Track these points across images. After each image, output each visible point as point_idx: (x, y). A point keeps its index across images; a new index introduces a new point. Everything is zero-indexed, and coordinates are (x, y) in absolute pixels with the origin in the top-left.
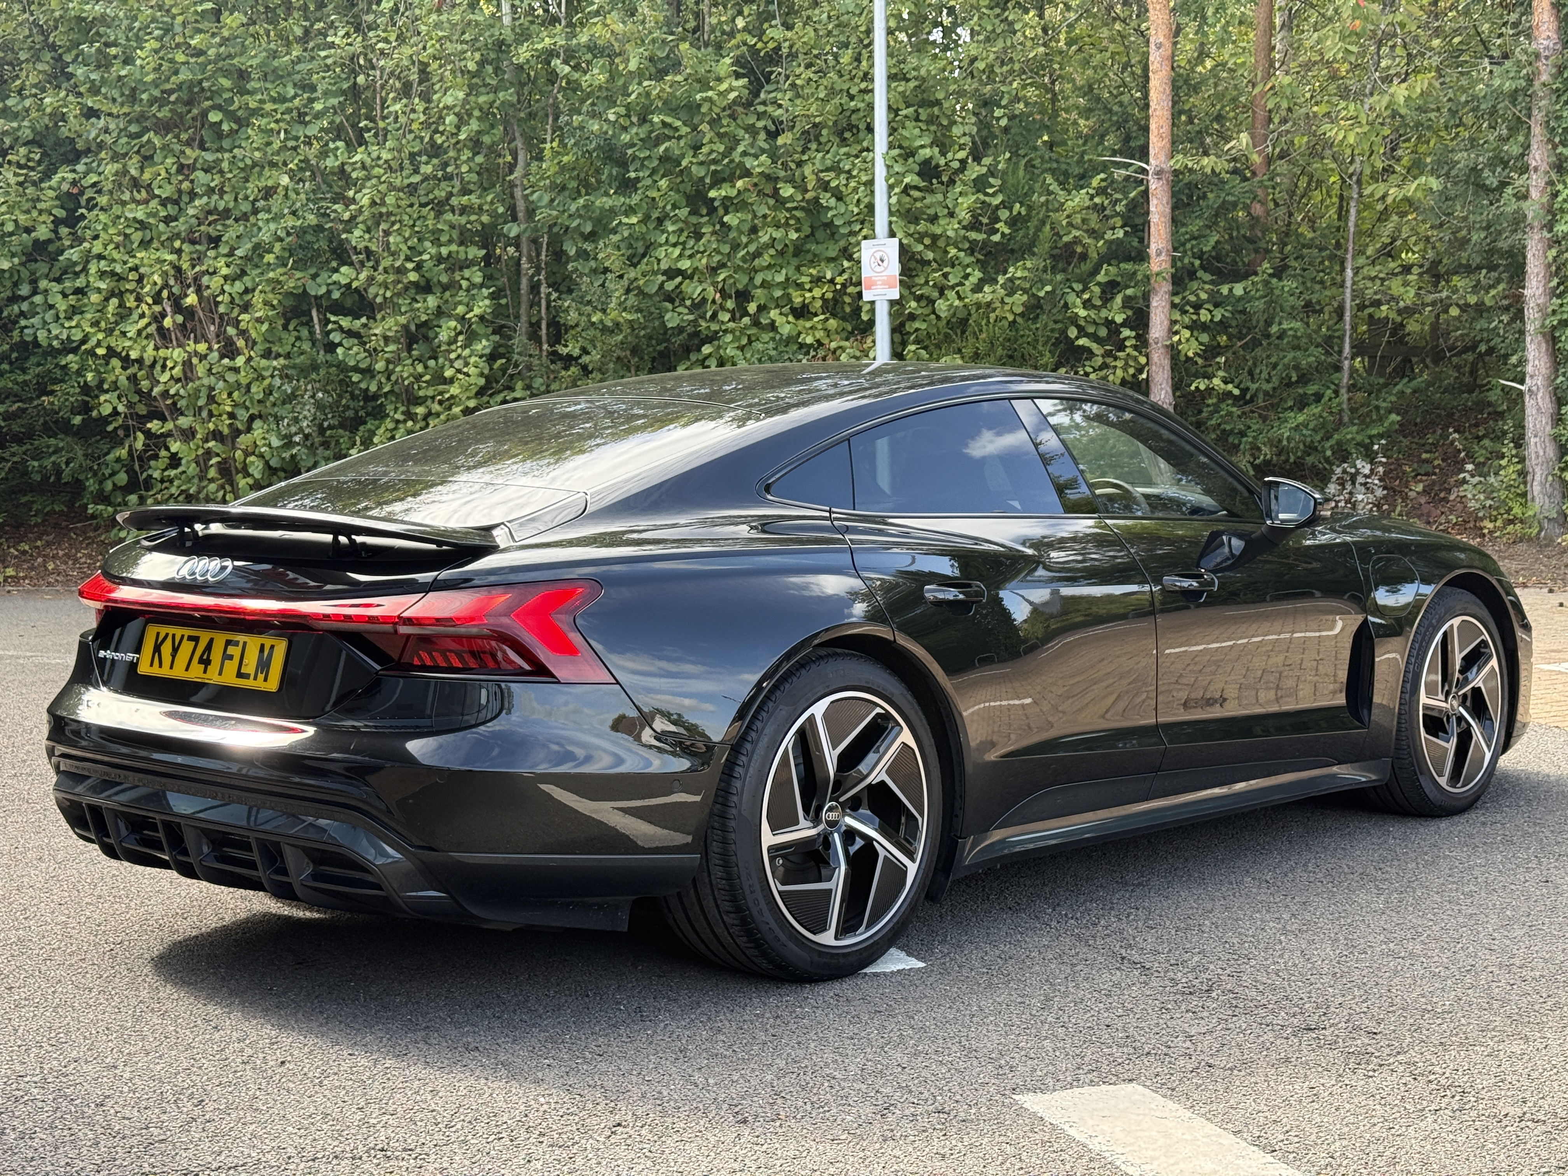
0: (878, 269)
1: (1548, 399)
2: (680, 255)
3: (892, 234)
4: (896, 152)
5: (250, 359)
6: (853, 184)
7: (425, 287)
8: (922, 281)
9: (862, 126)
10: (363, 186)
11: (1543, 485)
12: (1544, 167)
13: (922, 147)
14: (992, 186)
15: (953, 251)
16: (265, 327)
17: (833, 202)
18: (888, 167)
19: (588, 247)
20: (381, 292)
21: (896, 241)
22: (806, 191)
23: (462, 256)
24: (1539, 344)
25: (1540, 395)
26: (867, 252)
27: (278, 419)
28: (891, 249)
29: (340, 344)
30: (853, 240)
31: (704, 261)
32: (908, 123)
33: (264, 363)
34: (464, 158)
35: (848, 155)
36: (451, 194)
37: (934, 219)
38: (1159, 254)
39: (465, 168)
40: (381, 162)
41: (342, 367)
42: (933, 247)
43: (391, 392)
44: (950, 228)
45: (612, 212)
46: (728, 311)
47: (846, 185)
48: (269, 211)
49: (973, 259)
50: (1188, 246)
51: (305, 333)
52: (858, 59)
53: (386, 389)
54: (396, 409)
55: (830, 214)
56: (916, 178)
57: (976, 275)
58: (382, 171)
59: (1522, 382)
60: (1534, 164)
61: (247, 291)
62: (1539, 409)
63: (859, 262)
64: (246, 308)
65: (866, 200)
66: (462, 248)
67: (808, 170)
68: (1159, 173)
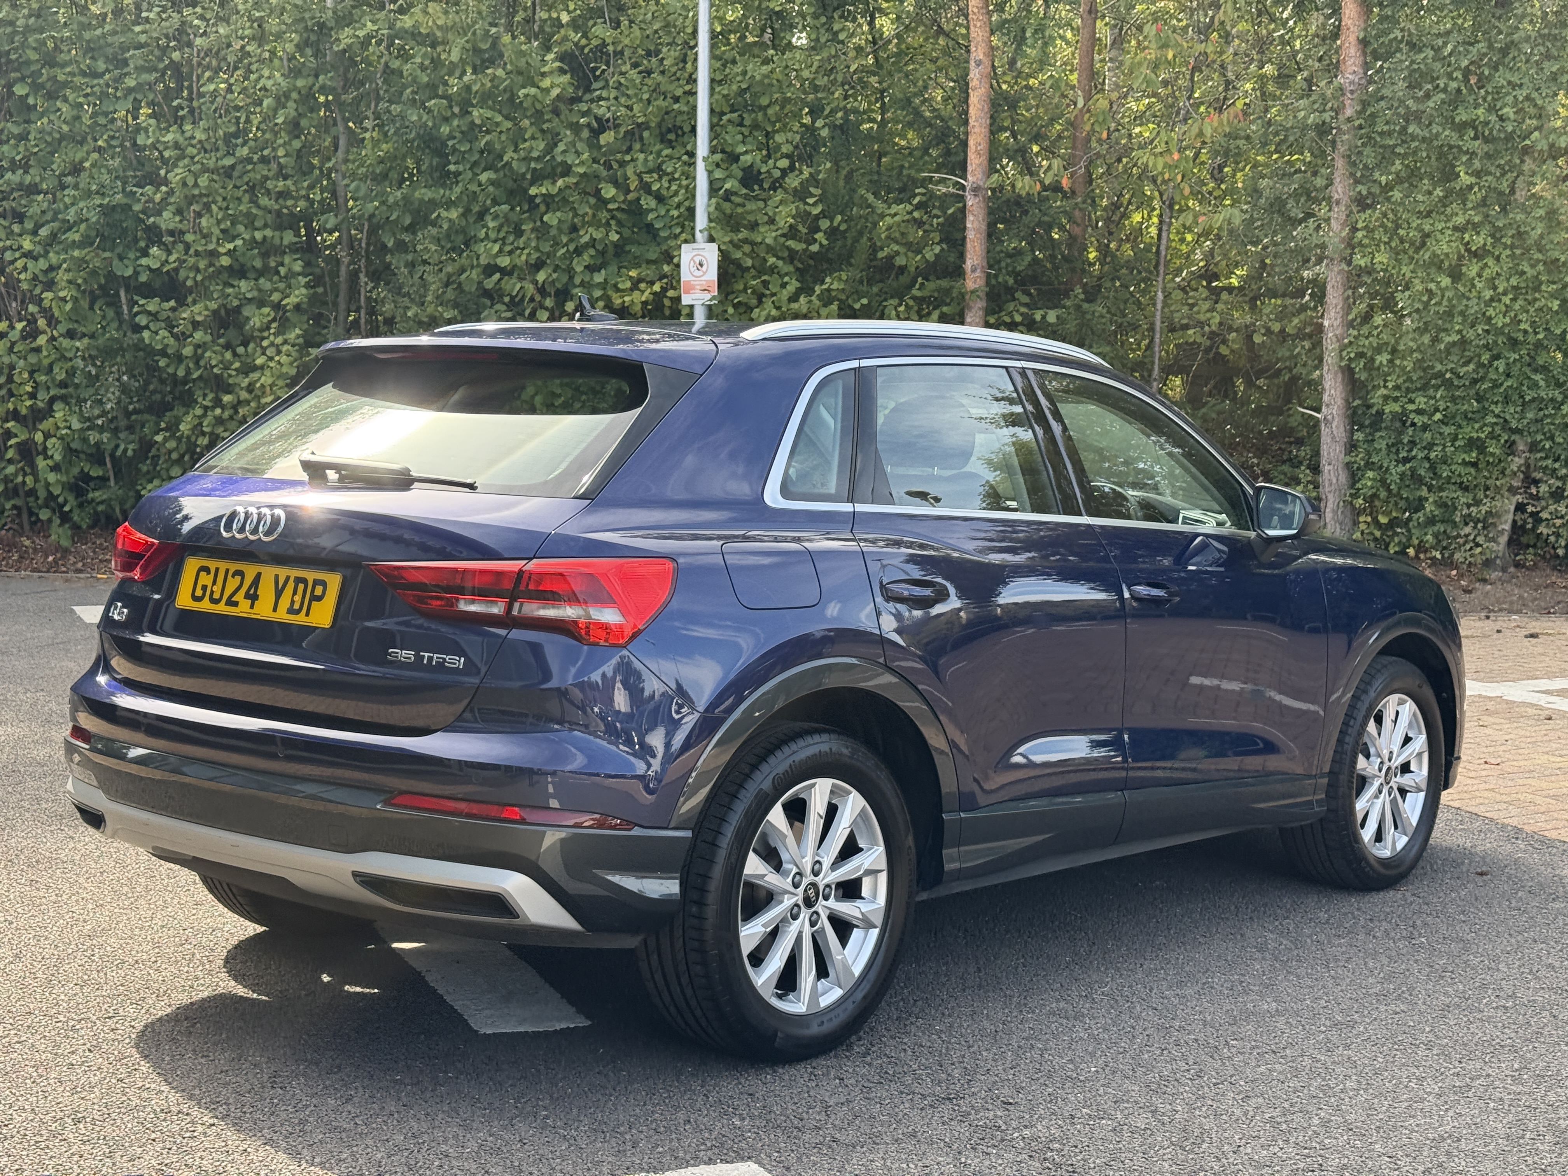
0: (697, 273)
1: (1342, 429)
2: (501, 251)
3: (711, 239)
4: (718, 157)
5: (53, 338)
6: (674, 188)
7: (239, 271)
8: (741, 287)
9: (687, 128)
10: (175, 166)
11: (1335, 512)
12: (1345, 200)
13: (746, 152)
14: (812, 195)
15: (772, 260)
16: (68, 306)
17: (653, 203)
18: (710, 173)
19: (406, 237)
20: (192, 275)
21: (714, 246)
22: (628, 191)
23: (277, 241)
24: (1336, 374)
25: (1335, 424)
26: (687, 255)
27: (81, 401)
28: (710, 254)
29: (147, 327)
30: (672, 243)
31: (524, 257)
32: (730, 128)
33: (66, 343)
34: (280, 141)
35: (670, 157)
36: (267, 178)
37: (754, 226)
38: (974, 270)
39: (281, 152)
40: (194, 142)
41: (150, 351)
42: (753, 255)
43: (200, 377)
44: (769, 236)
45: (433, 204)
46: (546, 309)
47: (668, 188)
48: (76, 187)
49: (791, 269)
50: (1003, 264)
51: (110, 313)
52: (684, 61)
53: (195, 376)
54: (205, 395)
55: (651, 216)
56: (736, 184)
57: (793, 285)
58: (195, 151)
59: (1318, 410)
60: (1336, 196)
61: (51, 268)
62: (1333, 438)
63: (678, 266)
64: (50, 285)
65: (687, 203)
66: (277, 233)
67: (630, 171)
68: (976, 190)
